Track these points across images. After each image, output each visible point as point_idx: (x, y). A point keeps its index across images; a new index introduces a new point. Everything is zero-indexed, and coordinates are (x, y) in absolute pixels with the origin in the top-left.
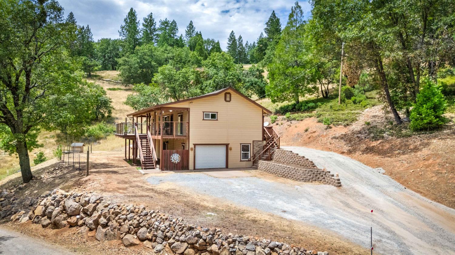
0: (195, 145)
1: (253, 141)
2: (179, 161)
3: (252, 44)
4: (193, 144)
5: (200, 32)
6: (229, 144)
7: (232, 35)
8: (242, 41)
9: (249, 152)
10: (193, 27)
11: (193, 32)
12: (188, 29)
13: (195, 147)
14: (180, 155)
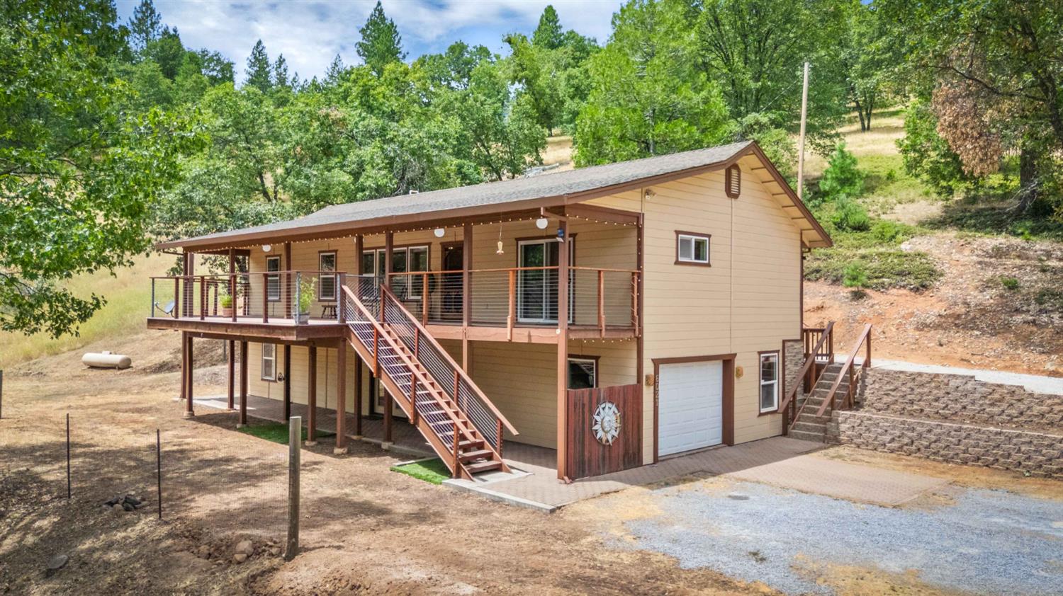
0: (657, 363)
1: (784, 342)
2: (616, 434)
3: (310, 81)
4: (653, 360)
5: (175, 31)
6: (735, 355)
7: (260, 53)
8: (285, 70)
9: (775, 382)
10: (153, 12)
11: (153, 28)
12: (139, 16)
13: (656, 372)
14: (617, 407)
